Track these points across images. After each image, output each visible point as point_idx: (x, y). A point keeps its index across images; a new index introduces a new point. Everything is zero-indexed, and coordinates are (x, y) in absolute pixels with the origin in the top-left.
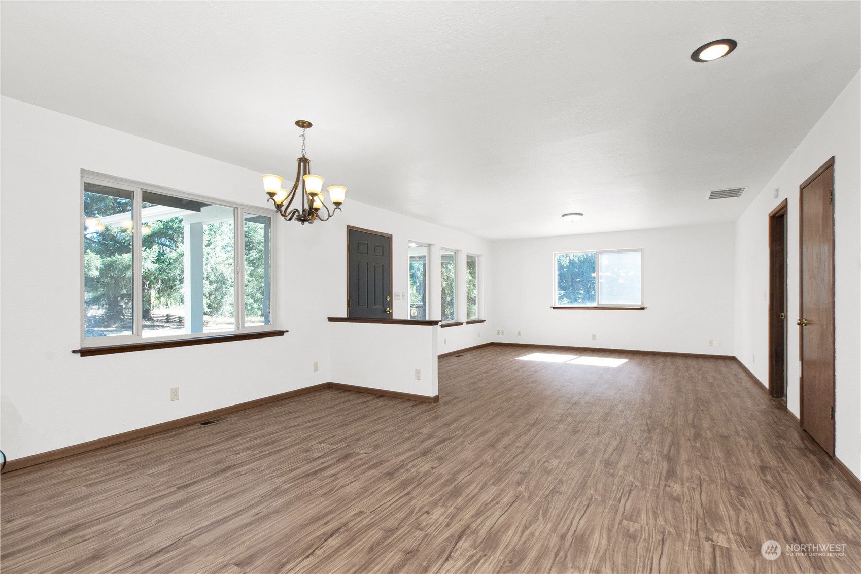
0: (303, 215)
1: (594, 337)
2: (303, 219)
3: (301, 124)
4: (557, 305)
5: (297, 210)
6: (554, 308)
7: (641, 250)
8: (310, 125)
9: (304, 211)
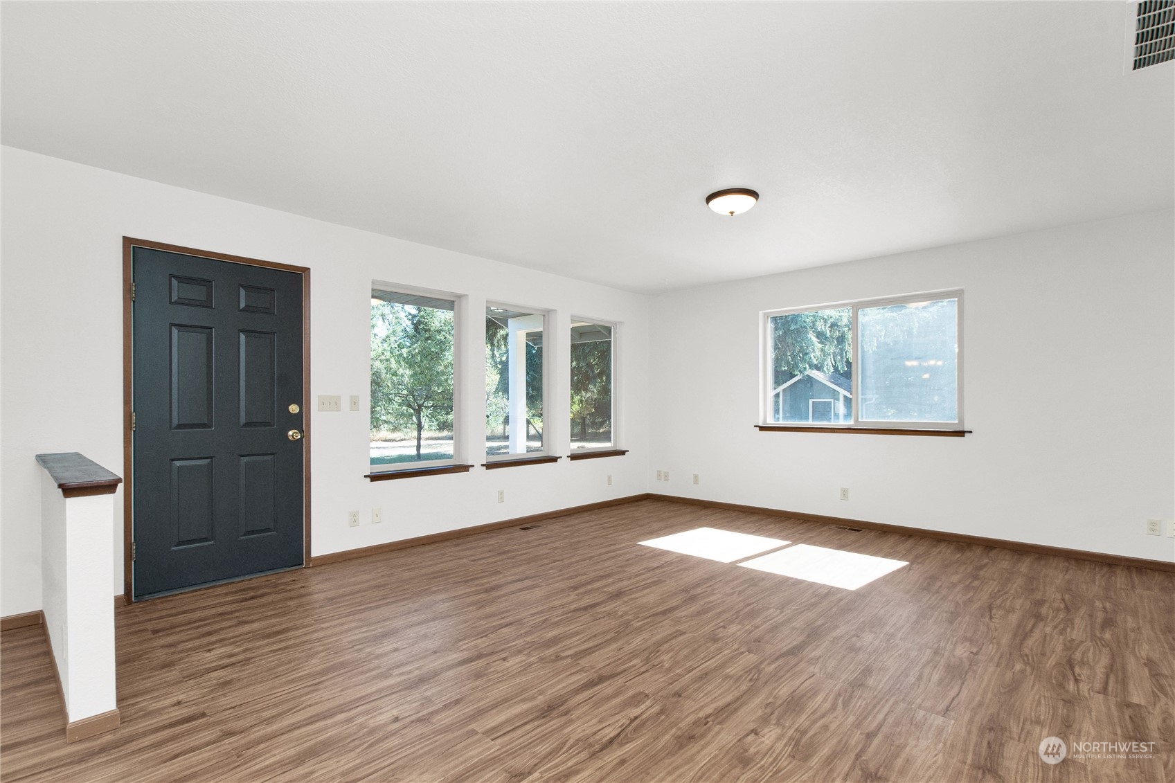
1: (845, 494)
4: (771, 422)
6: (762, 428)
7: (959, 294)
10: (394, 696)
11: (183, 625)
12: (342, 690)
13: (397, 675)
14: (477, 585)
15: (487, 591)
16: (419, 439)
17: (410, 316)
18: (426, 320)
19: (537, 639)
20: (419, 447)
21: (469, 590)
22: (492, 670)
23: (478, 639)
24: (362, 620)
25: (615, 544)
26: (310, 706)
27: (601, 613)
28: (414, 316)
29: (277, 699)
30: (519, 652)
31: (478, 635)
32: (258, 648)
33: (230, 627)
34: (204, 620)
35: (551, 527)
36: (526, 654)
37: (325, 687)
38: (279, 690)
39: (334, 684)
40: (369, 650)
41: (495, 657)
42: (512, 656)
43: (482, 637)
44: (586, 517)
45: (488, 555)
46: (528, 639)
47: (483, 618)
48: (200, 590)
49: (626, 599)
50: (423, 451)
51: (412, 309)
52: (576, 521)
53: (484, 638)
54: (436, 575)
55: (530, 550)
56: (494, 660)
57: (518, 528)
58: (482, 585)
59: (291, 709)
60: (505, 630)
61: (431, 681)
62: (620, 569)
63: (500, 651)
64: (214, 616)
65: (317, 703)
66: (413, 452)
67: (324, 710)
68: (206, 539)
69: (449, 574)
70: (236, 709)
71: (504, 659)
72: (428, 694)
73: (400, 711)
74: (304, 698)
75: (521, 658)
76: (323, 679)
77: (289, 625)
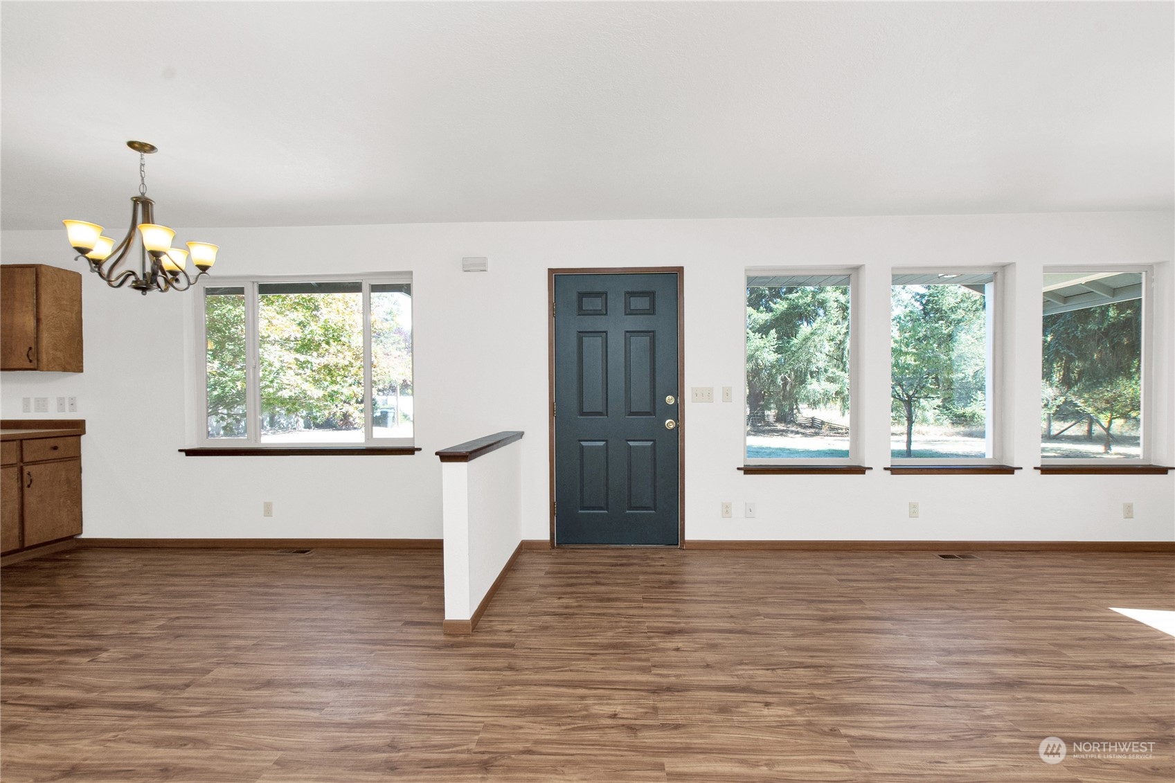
0: (144, 282)
2: (144, 286)
3: (137, 145)
5: (134, 273)
8: (152, 148)
9: (144, 275)
10: (633, 693)
11: (564, 573)
12: (603, 668)
13: (655, 674)
14: (818, 609)
15: (825, 619)
16: (909, 434)
17: (918, 297)
18: (936, 298)
19: (827, 698)
20: (909, 442)
21: (810, 612)
22: (743, 710)
23: (762, 669)
24: (677, 610)
25: (1080, 610)
26: (571, 671)
27: (951, 699)
28: (922, 296)
29: (558, 654)
30: (792, 704)
31: (765, 665)
32: (587, 607)
33: (587, 584)
34: (580, 574)
35: (988, 562)
36: (797, 710)
37: (595, 660)
38: (568, 648)
39: (604, 660)
40: (656, 640)
41: (761, 698)
42: (778, 704)
43: (768, 669)
44: (1066, 559)
45: (866, 578)
46: (816, 693)
47: (786, 648)
48: (594, 549)
49: (1019, 695)
50: (913, 447)
51: (921, 289)
52: (1041, 562)
53: (769, 672)
54: (784, 585)
55: (927, 585)
56: (755, 699)
57: (936, 554)
58: (826, 610)
59: (559, 667)
60: (801, 672)
61: (676, 693)
62: (1052, 648)
63: (770, 693)
64: (586, 572)
65: (577, 671)
66: (903, 447)
67: (576, 679)
68: (601, 508)
69: (799, 588)
70: (532, 651)
71: (767, 704)
72: (660, 705)
73: (624, 709)
74: (574, 662)
75: (789, 711)
76: (601, 652)
77: (623, 595)
